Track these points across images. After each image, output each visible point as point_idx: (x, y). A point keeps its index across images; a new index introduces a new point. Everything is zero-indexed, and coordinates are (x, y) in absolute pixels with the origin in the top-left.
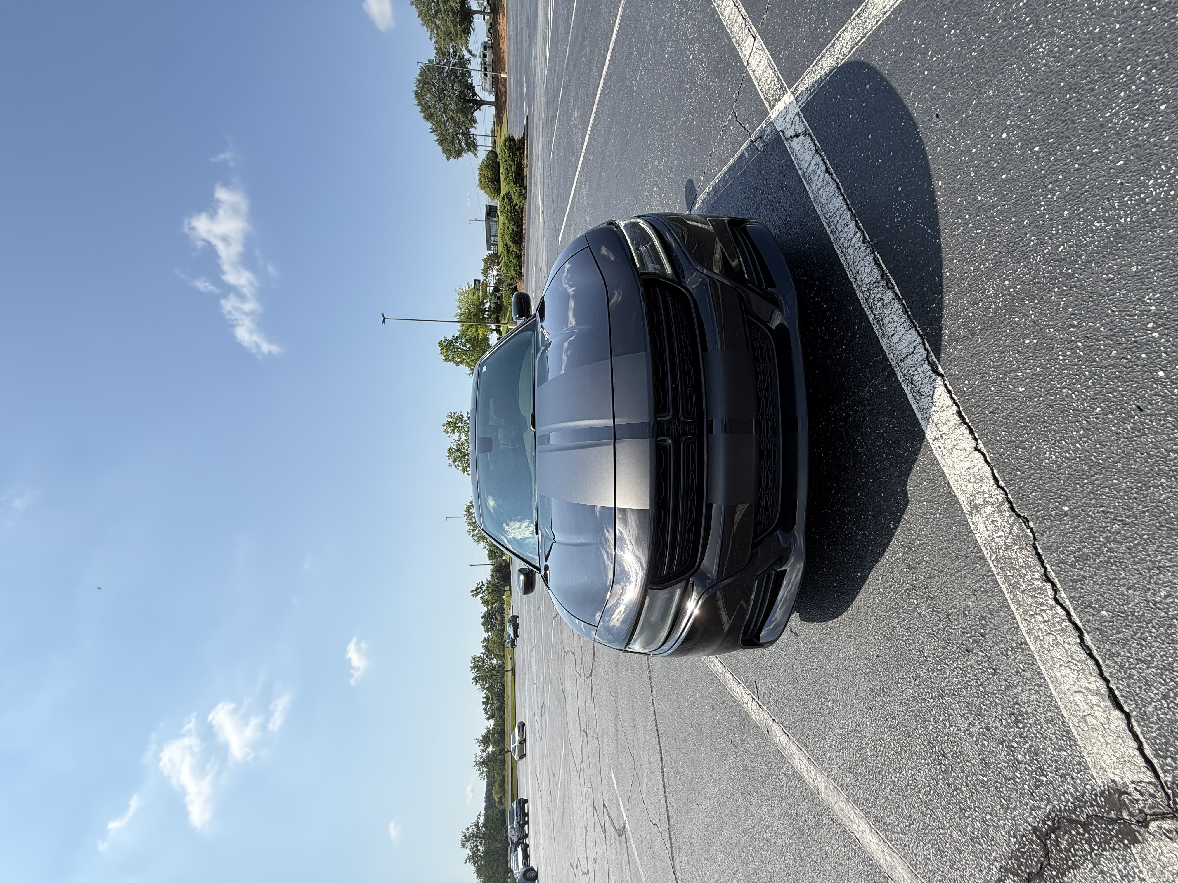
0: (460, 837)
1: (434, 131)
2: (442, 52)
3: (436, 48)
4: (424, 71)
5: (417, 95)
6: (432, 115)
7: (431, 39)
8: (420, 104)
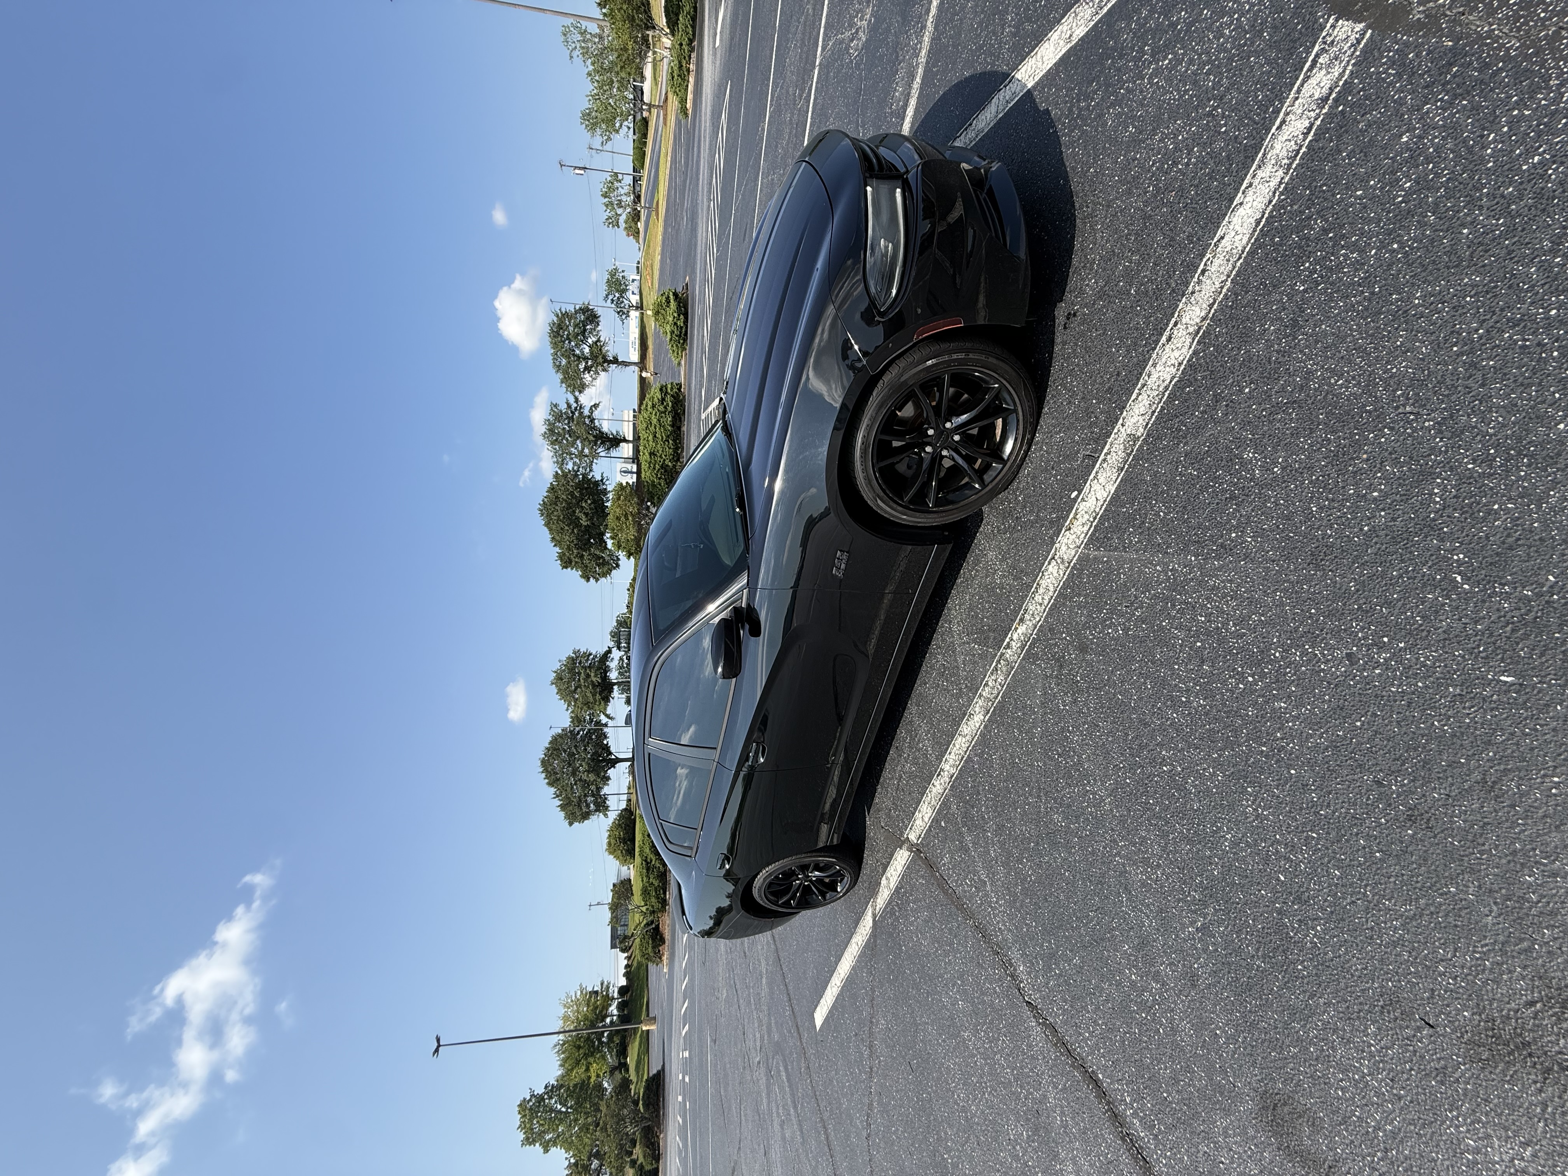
1: (558, 796)
2: (577, 720)
3: (572, 717)
4: (556, 739)
5: (543, 762)
6: (558, 780)
7: (567, 710)
8: (546, 770)
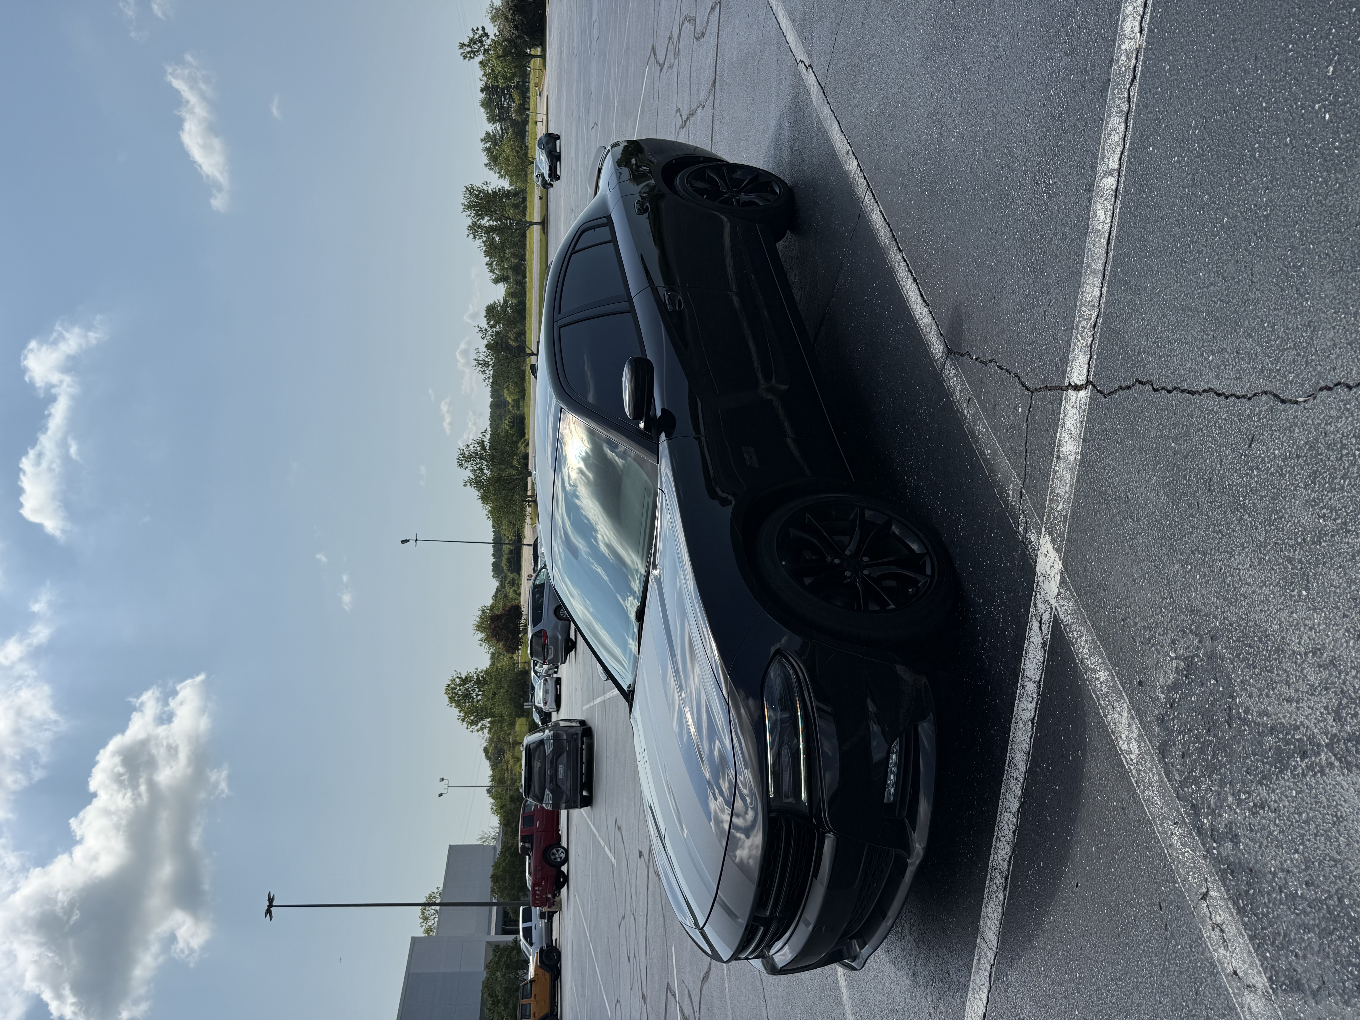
0: (456, 454)
